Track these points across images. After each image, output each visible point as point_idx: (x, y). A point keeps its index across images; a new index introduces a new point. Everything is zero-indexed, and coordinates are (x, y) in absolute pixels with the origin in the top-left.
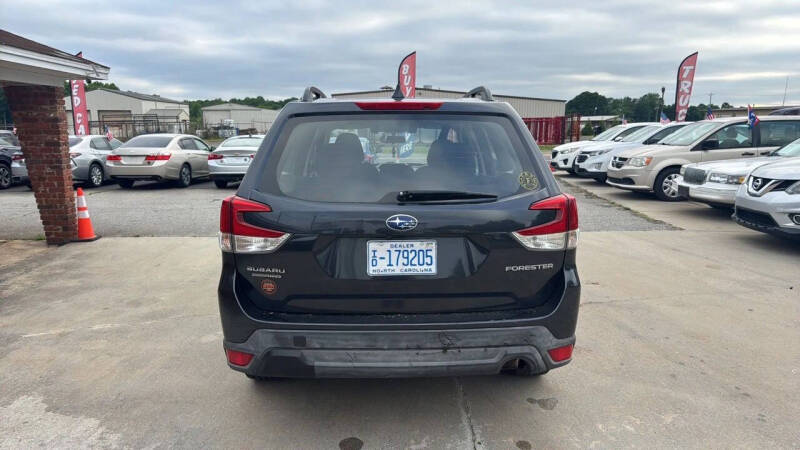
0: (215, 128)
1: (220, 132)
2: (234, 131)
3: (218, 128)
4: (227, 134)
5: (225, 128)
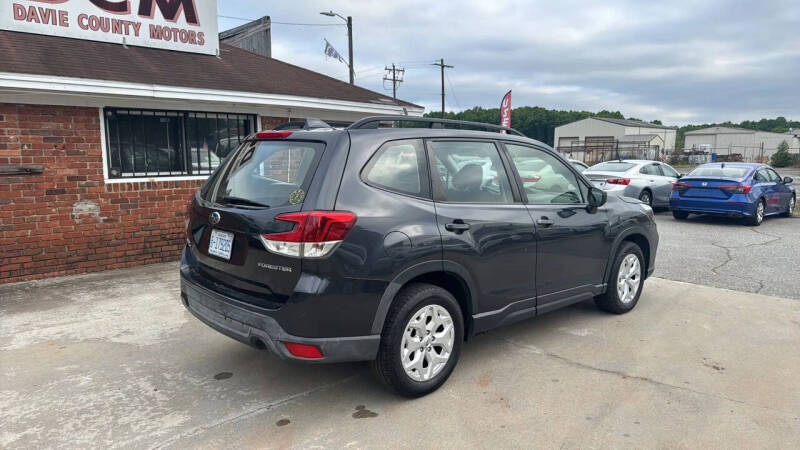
0: (686, 154)
1: (691, 158)
2: (709, 157)
3: (690, 154)
4: (699, 161)
5: (697, 153)
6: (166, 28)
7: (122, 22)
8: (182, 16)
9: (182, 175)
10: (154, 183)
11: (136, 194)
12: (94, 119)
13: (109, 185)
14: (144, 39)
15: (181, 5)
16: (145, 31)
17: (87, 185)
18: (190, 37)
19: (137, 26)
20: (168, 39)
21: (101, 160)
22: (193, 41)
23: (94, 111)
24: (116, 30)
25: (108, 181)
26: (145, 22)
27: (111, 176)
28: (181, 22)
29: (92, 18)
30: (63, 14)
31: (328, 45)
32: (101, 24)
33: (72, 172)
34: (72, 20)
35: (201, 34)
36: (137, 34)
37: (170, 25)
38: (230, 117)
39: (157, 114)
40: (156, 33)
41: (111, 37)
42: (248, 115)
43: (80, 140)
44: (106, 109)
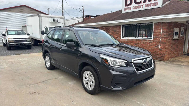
7: (140, 6)
9: (134, 38)
10: (128, 39)
11: (125, 41)
12: (120, 27)
14: (144, 8)
17: (119, 39)
18: (154, 4)
19: (143, 5)
20: (149, 6)
21: (121, 35)
23: (120, 26)
24: (139, 8)
25: (121, 38)
26: (145, 4)
27: (122, 38)
28: (152, 1)
29: (135, 6)
30: (131, 7)
33: (117, 37)
35: (157, 3)
36: (142, 7)
37: (150, 3)
39: (133, 25)
40: (146, 6)
42: (151, 23)
43: (118, 31)
44: (123, 25)
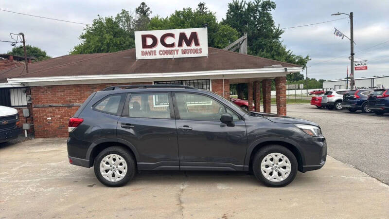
6: (188, 50)
7: (173, 50)
8: (193, 44)
13: (155, 108)
14: (180, 55)
15: (193, 40)
16: (180, 52)
18: (196, 51)
19: (177, 51)
20: (188, 53)
21: (153, 99)
22: (197, 53)
23: (150, 83)
24: (171, 53)
26: (180, 49)
27: (156, 105)
28: (193, 46)
29: (164, 51)
30: (155, 51)
31: (336, 30)
32: (165, 52)
34: (157, 53)
35: (201, 49)
36: (177, 54)
37: (189, 48)
38: (199, 81)
40: (184, 52)
41: (169, 56)
42: (206, 79)
44: (155, 82)
